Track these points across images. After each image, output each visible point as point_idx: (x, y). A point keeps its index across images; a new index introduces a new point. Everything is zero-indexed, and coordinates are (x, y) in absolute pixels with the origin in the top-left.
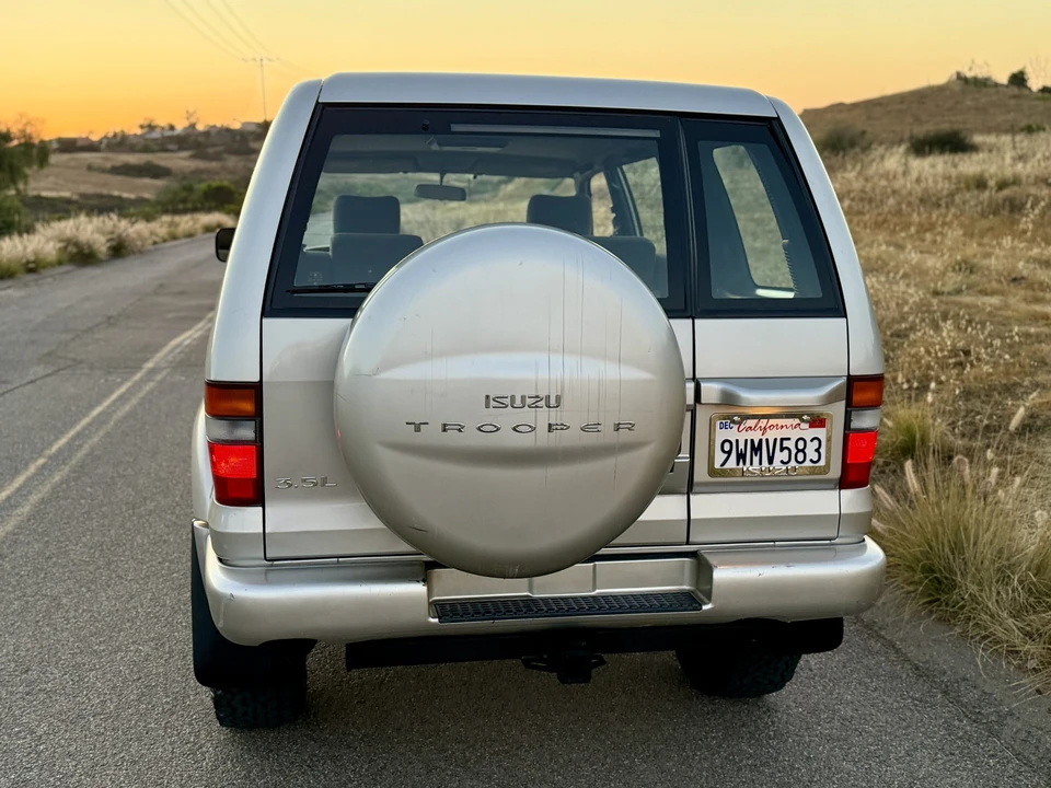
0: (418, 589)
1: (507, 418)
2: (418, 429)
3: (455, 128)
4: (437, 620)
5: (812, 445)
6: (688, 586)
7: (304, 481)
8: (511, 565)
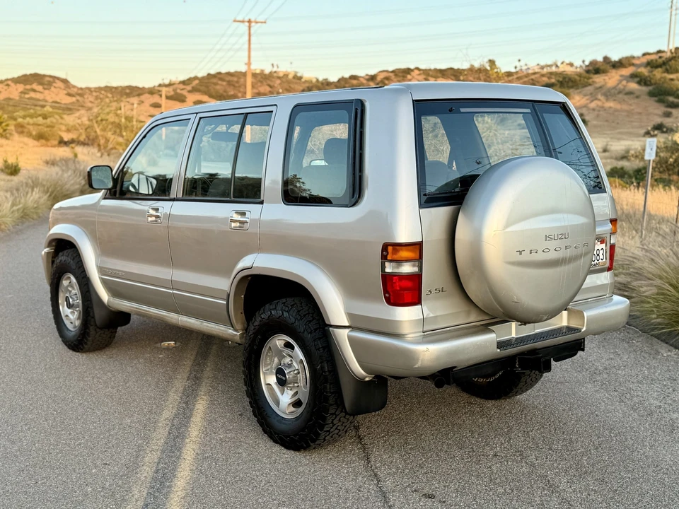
0: (492, 336)
2: (521, 254)
3: (462, 110)
4: (499, 350)
5: (601, 252)
6: (565, 323)
7: (436, 290)
8: (546, 315)
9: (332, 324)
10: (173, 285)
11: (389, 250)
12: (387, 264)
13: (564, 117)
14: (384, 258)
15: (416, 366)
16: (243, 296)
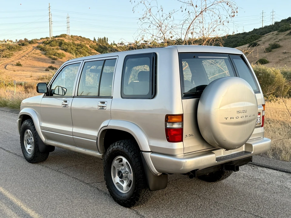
0: (214, 155)
1: (240, 115)
2: (226, 119)
3: (199, 57)
4: (217, 162)
5: (259, 119)
6: (244, 150)
7: (189, 135)
8: (237, 146)
9: (143, 150)
10: (73, 133)
11: (169, 118)
12: (168, 124)
13: (242, 60)
14: (166, 121)
15: (181, 169)
16: (103, 138)
